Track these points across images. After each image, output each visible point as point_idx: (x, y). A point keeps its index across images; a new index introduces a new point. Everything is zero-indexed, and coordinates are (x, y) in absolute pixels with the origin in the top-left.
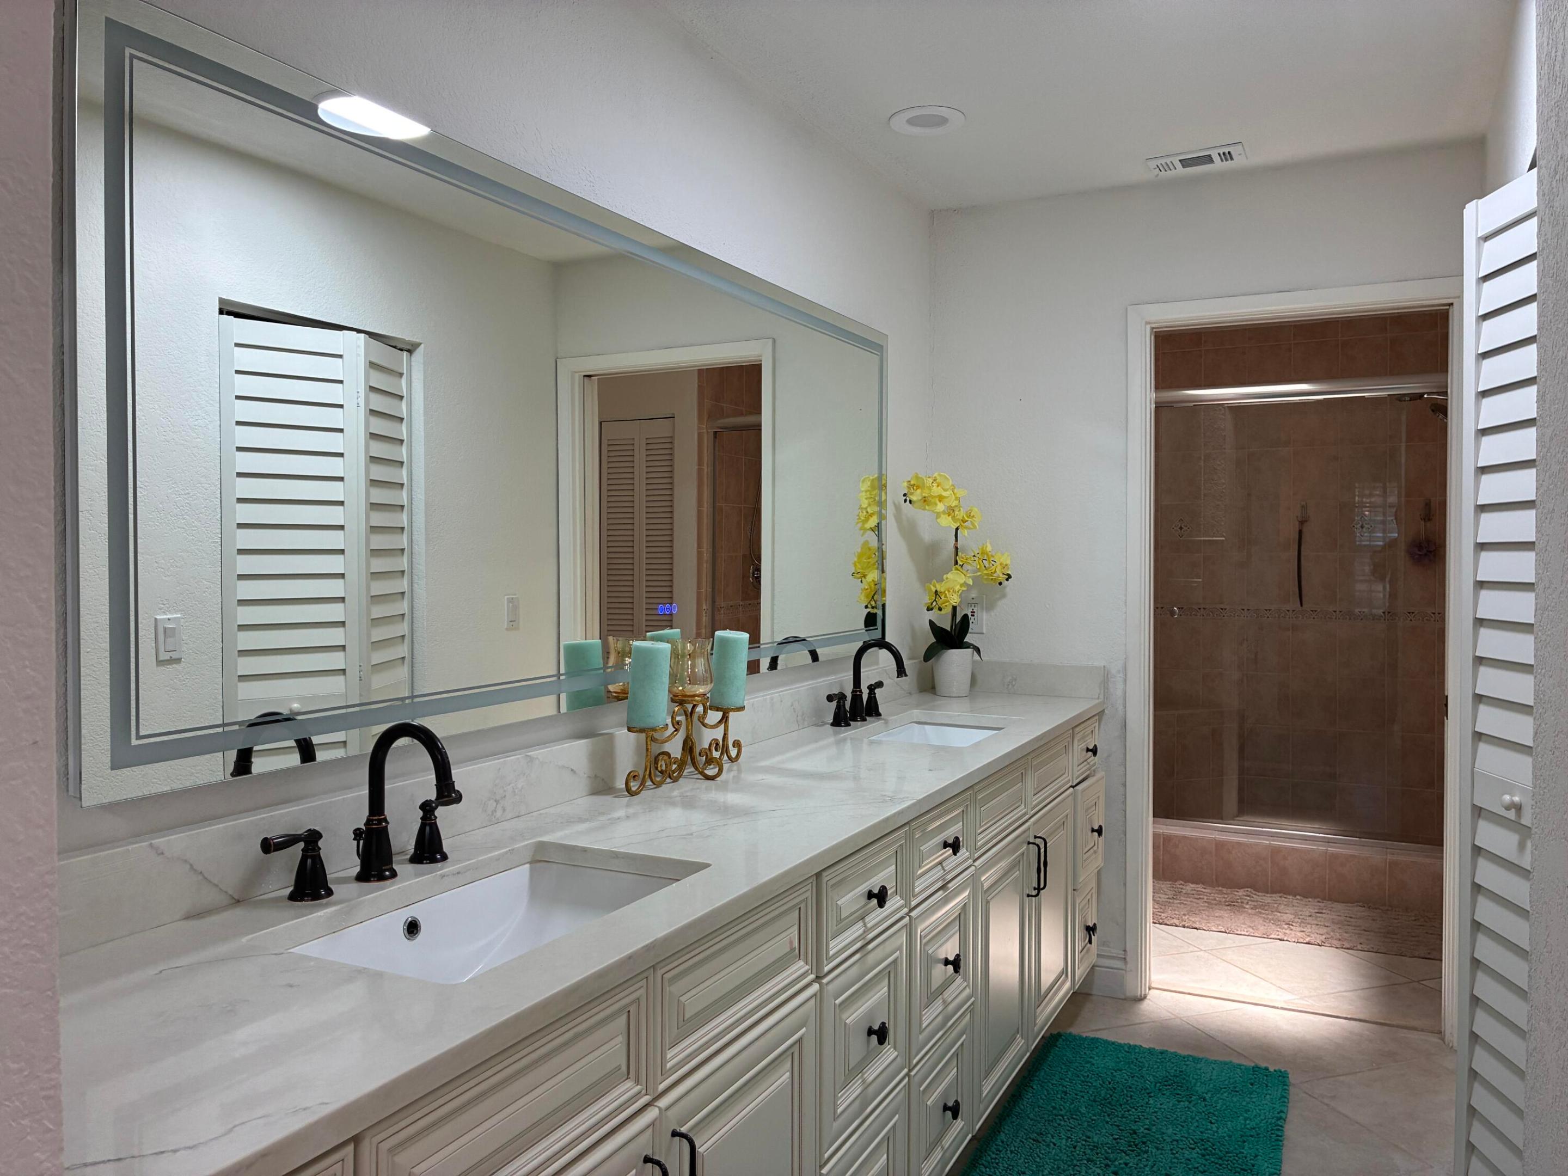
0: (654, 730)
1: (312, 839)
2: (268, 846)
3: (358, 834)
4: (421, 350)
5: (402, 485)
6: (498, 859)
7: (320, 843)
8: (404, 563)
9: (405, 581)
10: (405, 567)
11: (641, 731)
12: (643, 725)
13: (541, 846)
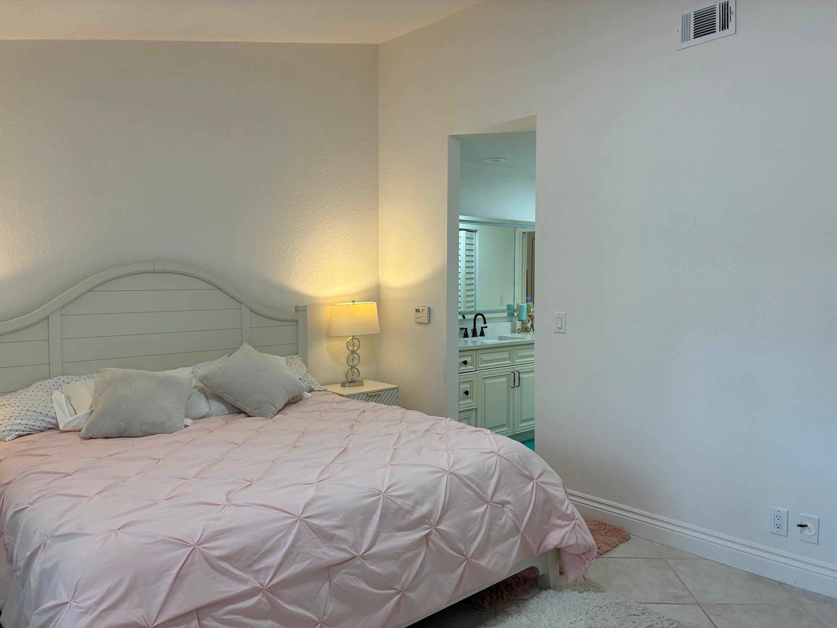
0: (523, 321)
1: (466, 329)
2: (461, 329)
3: (472, 330)
4: (478, 232)
5: (473, 261)
6: (493, 337)
7: (467, 330)
8: (473, 282)
9: (474, 286)
10: (474, 282)
11: (521, 321)
12: (521, 320)
13: (500, 337)
